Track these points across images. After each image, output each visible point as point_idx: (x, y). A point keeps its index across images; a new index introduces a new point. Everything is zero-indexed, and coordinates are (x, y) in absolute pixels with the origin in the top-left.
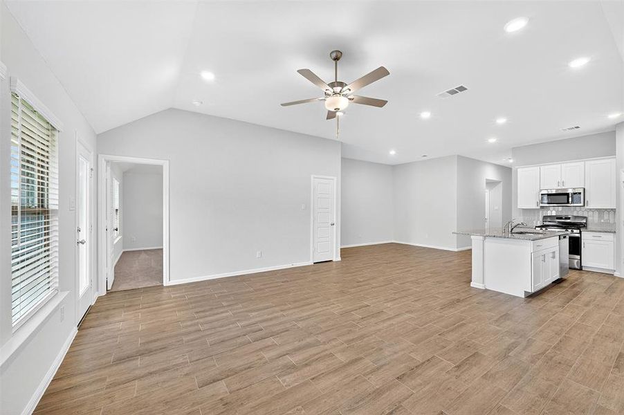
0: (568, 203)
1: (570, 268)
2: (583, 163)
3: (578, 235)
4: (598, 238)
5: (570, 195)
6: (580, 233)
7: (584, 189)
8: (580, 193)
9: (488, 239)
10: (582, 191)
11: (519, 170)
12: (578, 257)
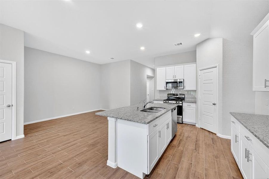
0: (177, 87)
1: (178, 123)
2: (183, 66)
3: (181, 105)
4: (189, 106)
5: (178, 83)
6: (182, 104)
7: (184, 79)
8: (182, 82)
9: (119, 120)
10: (183, 81)
11: (157, 69)
12: (181, 117)
